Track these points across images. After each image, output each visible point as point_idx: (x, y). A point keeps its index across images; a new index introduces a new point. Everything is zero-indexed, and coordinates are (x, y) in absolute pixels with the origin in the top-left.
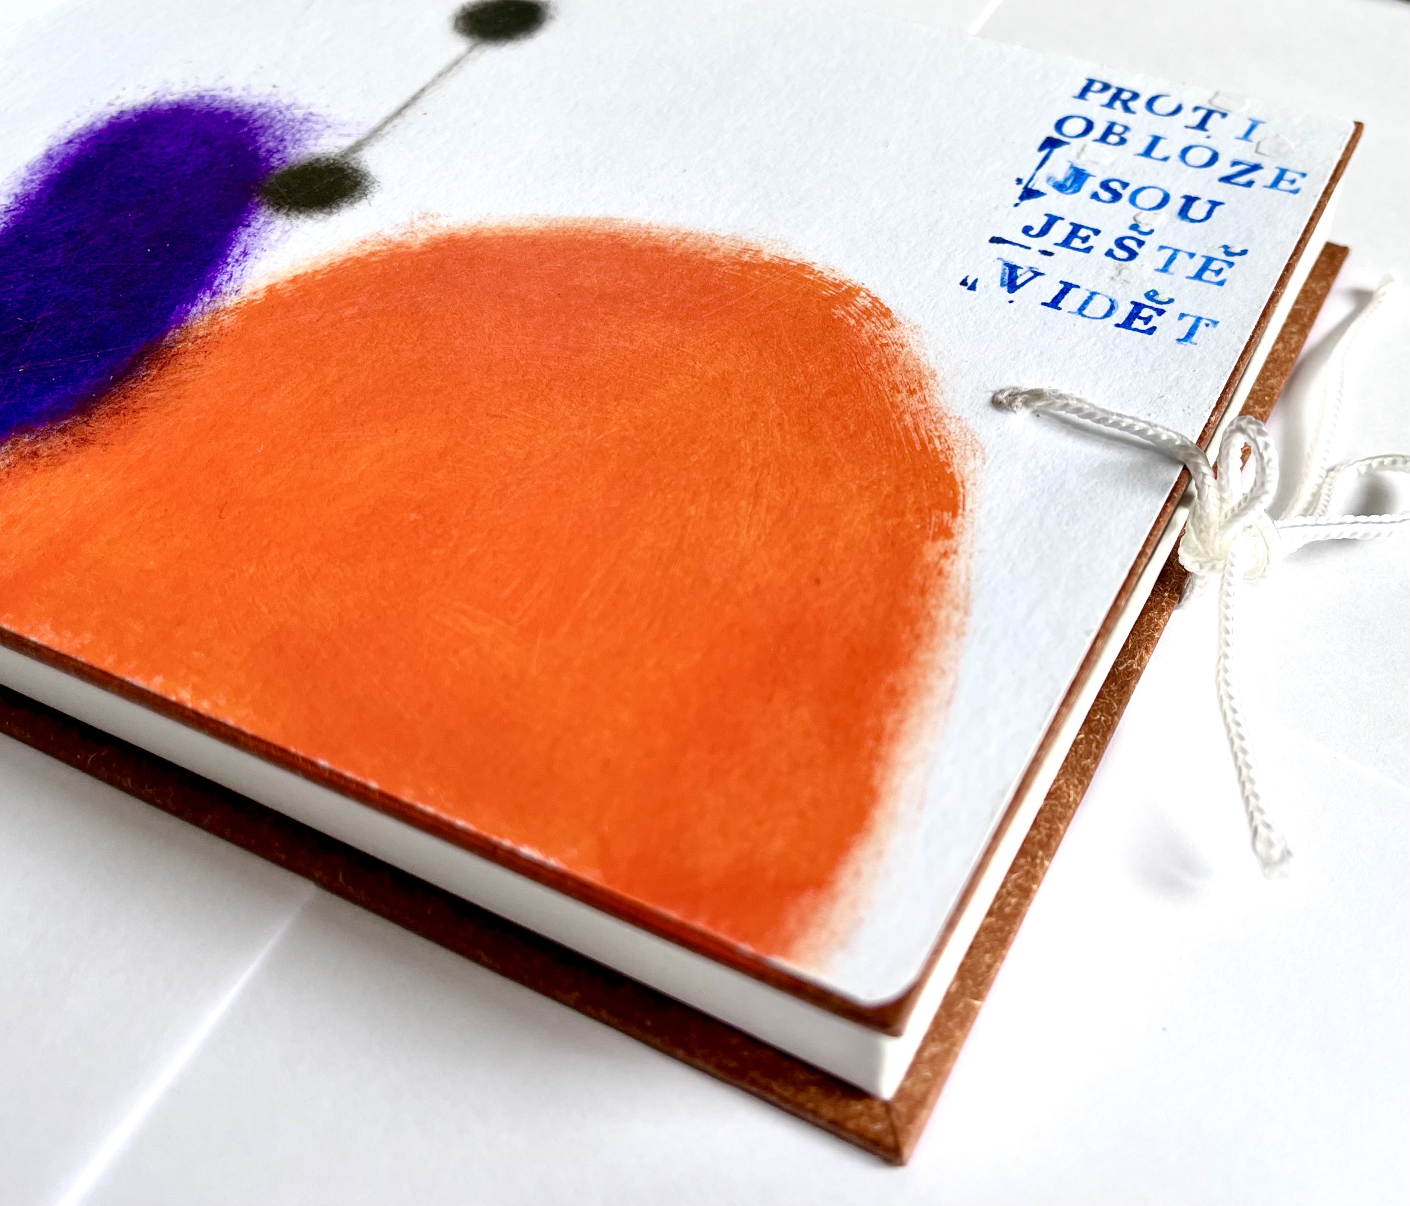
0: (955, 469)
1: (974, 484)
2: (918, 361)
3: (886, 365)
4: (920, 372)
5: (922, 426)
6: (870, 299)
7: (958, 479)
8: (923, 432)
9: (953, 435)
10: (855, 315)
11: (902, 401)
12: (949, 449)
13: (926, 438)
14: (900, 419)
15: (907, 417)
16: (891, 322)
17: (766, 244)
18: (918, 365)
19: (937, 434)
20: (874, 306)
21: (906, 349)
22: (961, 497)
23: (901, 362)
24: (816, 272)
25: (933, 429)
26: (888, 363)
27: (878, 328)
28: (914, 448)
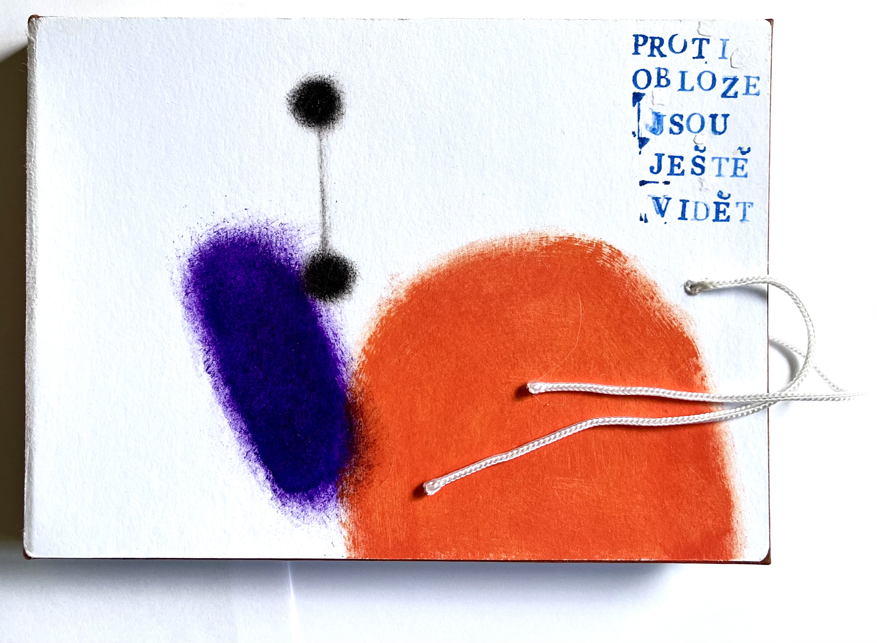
0: (687, 334)
1: (697, 339)
2: (646, 278)
3: (634, 286)
4: (649, 285)
5: (665, 316)
6: (608, 247)
7: (691, 339)
8: (667, 319)
9: (678, 316)
10: (608, 261)
11: (651, 305)
12: (680, 324)
13: (669, 322)
14: (655, 316)
15: (657, 313)
16: (624, 258)
17: (548, 230)
18: (647, 281)
19: (672, 318)
20: (612, 251)
21: (638, 273)
22: (695, 348)
23: (639, 282)
24: (578, 240)
25: (670, 316)
26: (634, 284)
27: (620, 265)
28: (667, 329)
